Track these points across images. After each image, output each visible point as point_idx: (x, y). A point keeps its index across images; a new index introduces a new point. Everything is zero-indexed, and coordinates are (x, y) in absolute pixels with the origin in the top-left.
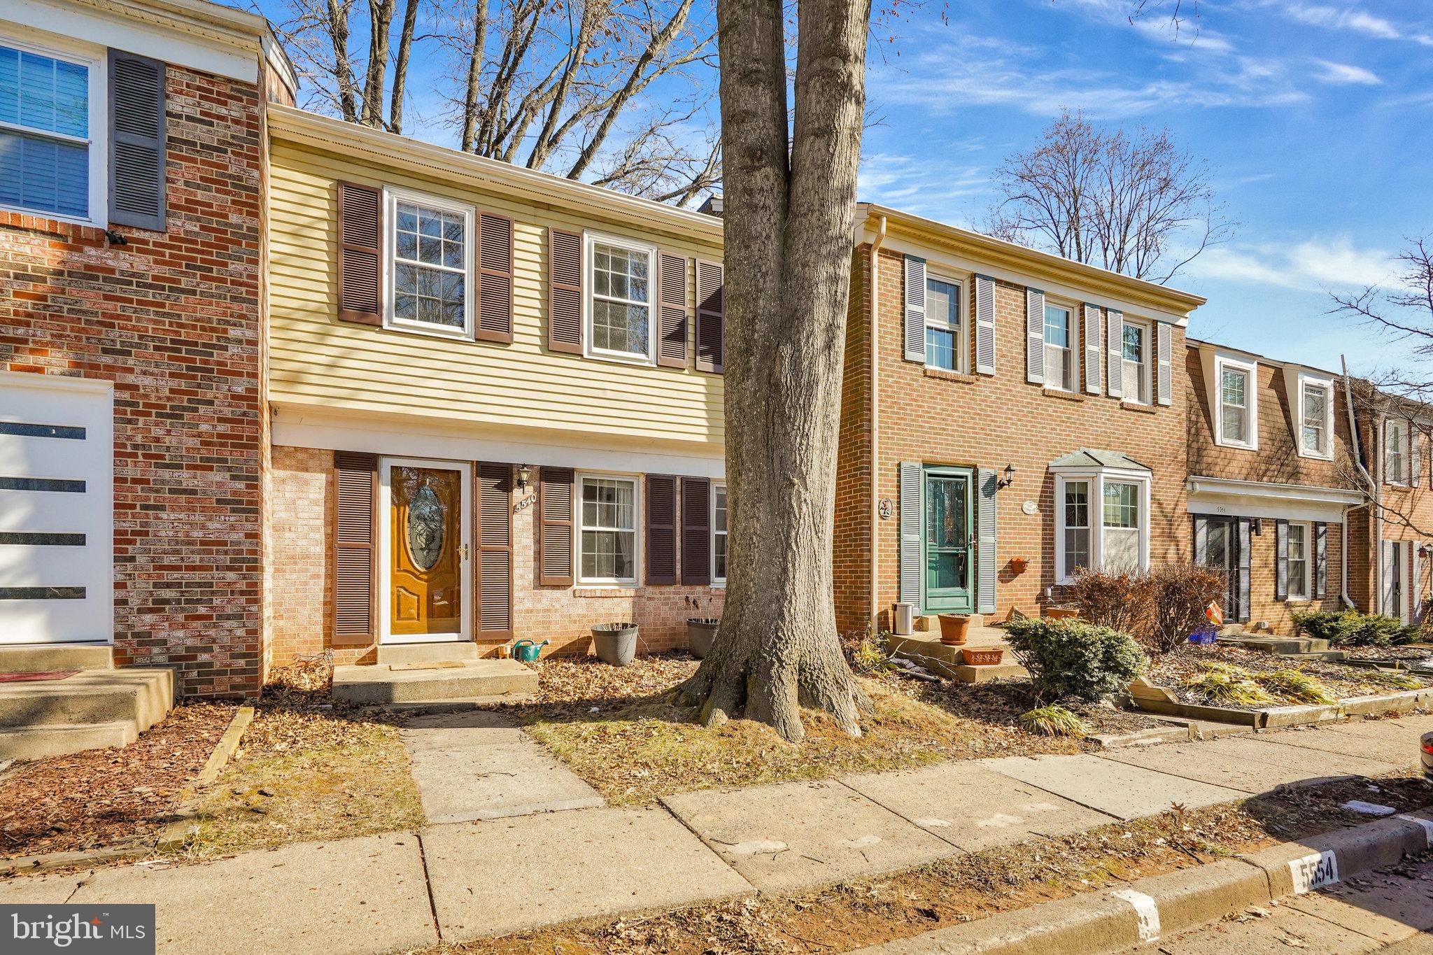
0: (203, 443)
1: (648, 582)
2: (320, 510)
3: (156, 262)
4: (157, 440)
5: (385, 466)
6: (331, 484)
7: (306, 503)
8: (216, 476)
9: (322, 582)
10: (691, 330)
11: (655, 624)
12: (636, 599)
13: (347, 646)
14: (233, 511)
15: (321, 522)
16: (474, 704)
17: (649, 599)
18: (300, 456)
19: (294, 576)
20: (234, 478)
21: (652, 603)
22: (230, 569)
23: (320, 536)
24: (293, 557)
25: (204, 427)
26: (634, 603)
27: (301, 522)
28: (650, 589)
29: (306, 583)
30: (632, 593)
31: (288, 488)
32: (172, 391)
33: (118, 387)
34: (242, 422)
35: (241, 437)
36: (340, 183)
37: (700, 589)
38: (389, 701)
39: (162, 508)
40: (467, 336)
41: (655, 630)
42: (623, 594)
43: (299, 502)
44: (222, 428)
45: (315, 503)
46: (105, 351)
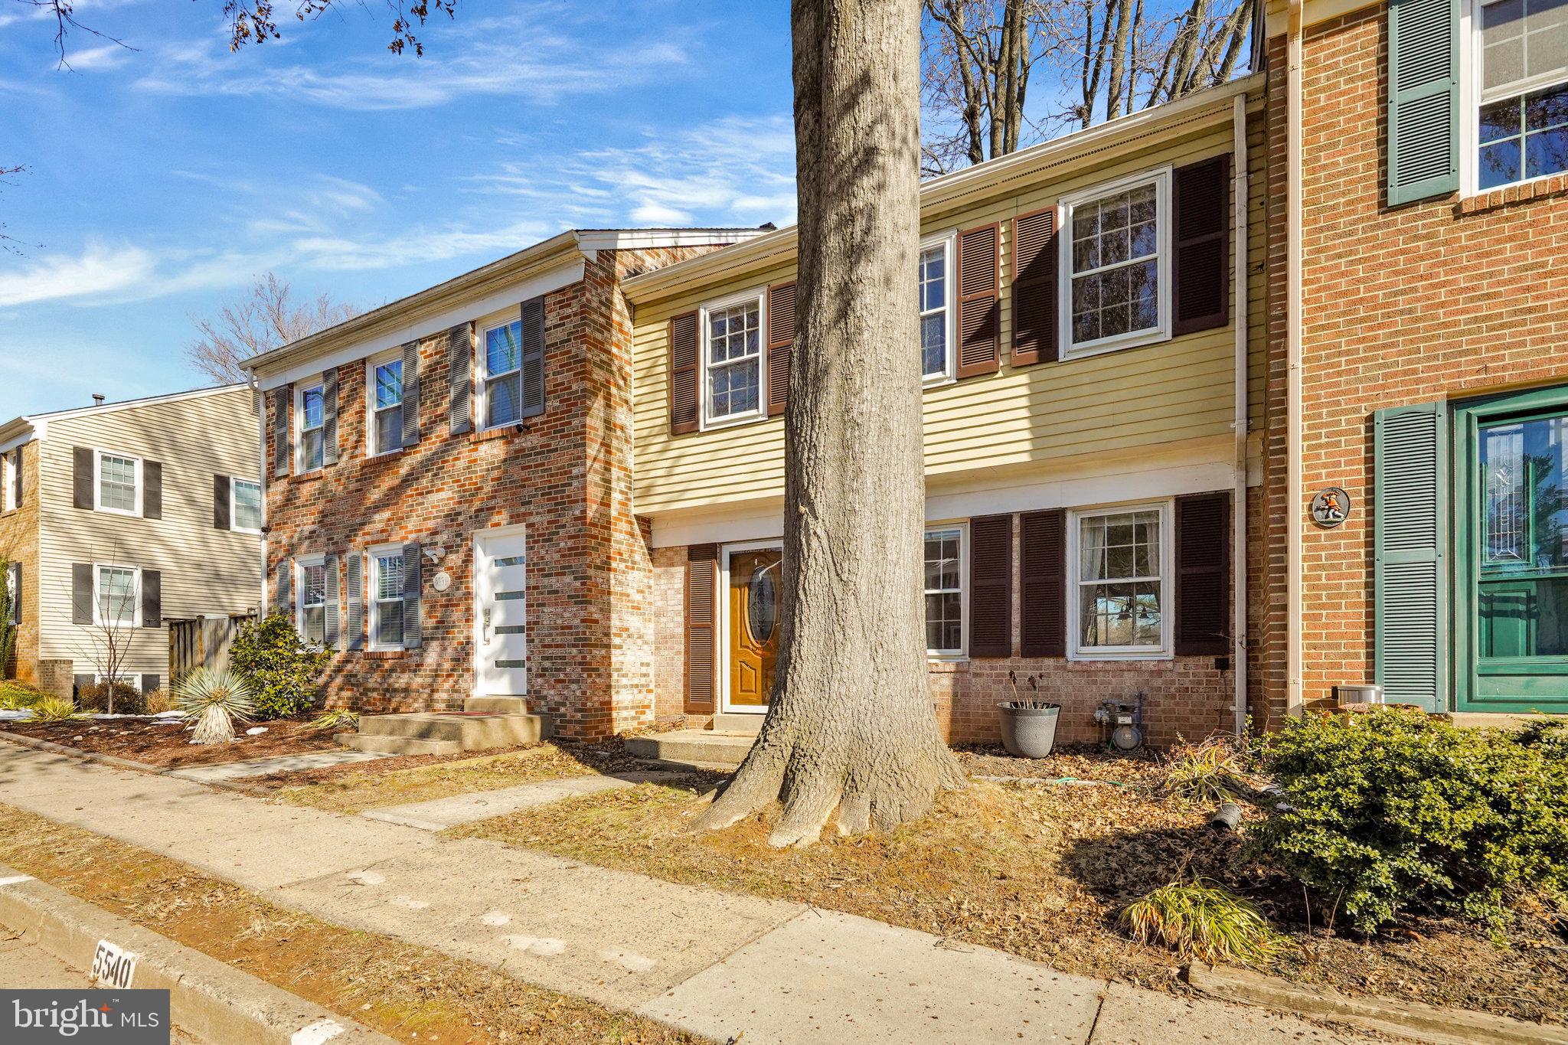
0: (563, 556)
1: (973, 654)
2: (681, 596)
3: (542, 436)
4: (542, 558)
5: (726, 552)
6: (687, 574)
7: (673, 592)
8: (568, 579)
9: (682, 658)
10: (1005, 316)
11: (984, 708)
12: (958, 676)
13: (698, 713)
14: (576, 603)
15: (681, 607)
16: (694, 767)
17: (976, 675)
18: (669, 554)
19: (666, 653)
20: (576, 579)
21: (980, 681)
22: (574, 646)
23: (681, 619)
24: (665, 638)
25: (562, 545)
26: (956, 682)
27: (670, 608)
28: (977, 662)
29: (673, 659)
30: (951, 667)
31: (663, 581)
32: (549, 523)
33: (528, 526)
34: (578, 536)
35: (578, 548)
36: (672, 319)
37: (1050, 662)
38: (656, 757)
39: (543, 605)
40: (762, 415)
41: (985, 715)
42: (941, 669)
43: (669, 592)
44: (570, 543)
45: (677, 591)
46: (523, 504)
